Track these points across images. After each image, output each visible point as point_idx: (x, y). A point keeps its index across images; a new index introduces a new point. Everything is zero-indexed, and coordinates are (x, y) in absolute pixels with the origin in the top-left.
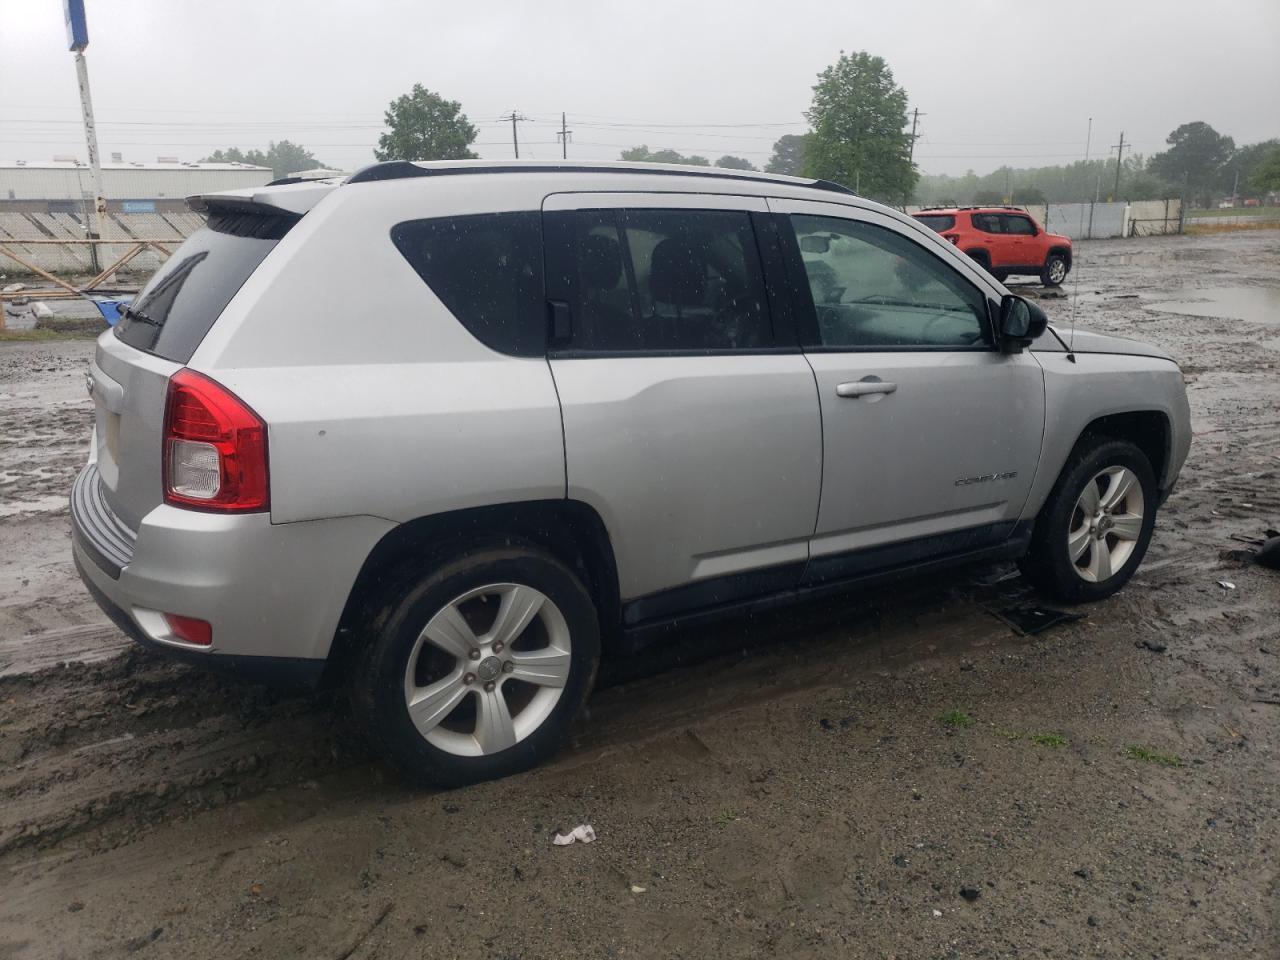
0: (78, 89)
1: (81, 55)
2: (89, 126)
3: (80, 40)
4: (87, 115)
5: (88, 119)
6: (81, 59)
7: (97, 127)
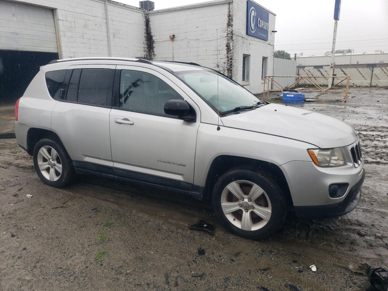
0: (333, 32)
1: (336, 22)
2: (334, 43)
3: (336, 17)
4: (334, 39)
5: (334, 41)
6: (336, 23)
7: (336, 43)
